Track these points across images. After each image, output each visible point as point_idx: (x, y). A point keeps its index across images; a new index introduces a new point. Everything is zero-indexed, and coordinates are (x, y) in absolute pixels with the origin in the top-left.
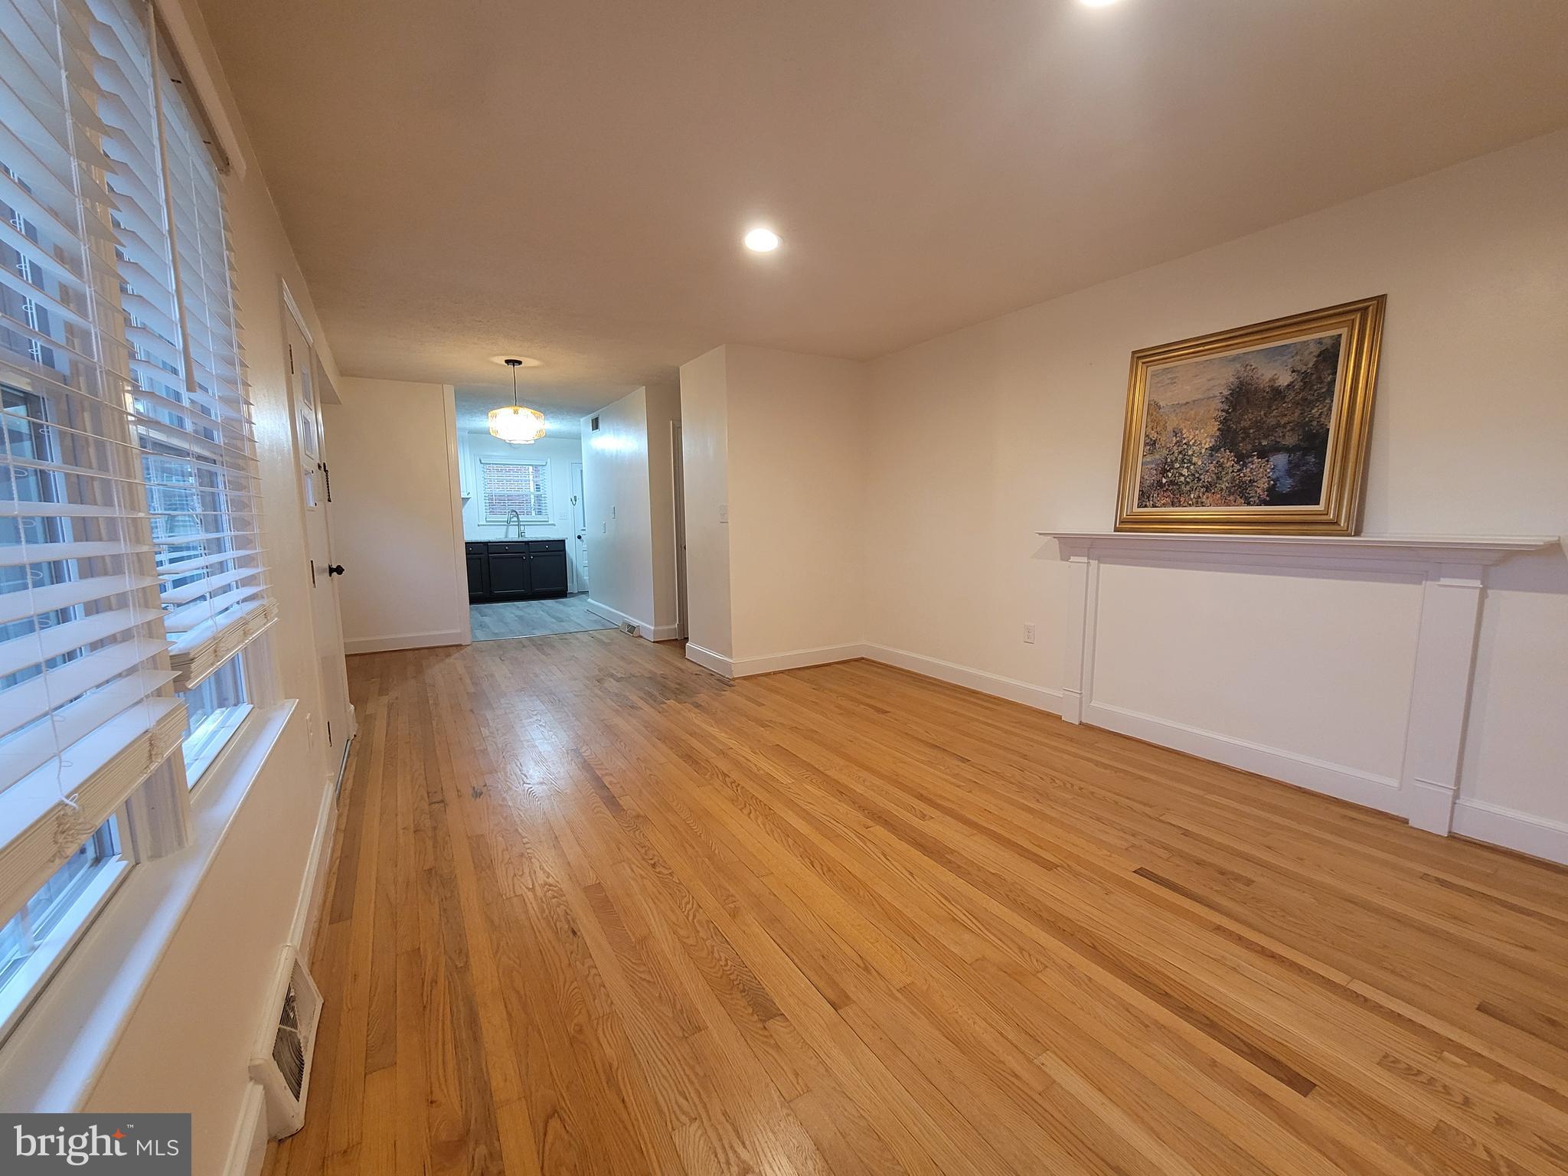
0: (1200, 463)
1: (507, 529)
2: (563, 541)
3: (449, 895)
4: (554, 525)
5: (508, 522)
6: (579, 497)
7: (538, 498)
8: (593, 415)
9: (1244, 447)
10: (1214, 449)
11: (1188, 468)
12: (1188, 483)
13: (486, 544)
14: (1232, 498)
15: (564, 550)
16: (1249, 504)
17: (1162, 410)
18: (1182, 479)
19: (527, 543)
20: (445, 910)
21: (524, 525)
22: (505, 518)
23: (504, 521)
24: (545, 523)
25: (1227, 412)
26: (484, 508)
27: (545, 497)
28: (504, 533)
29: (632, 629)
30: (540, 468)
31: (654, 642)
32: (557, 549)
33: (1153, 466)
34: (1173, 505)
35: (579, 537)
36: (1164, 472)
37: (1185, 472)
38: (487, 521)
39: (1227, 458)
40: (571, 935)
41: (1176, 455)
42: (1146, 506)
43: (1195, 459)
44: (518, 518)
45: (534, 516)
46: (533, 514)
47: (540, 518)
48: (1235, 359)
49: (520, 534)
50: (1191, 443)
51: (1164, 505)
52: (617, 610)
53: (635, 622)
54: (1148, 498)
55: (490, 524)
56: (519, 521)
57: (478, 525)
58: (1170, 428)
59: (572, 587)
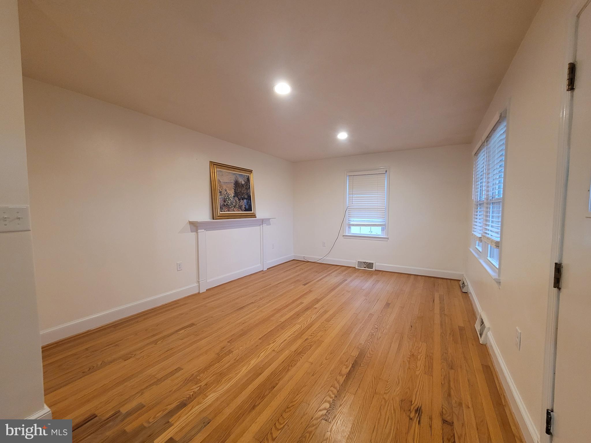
0: (232, 200)
3: (444, 354)
9: (239, 197)
10: (234, 196)
11: (230, 201)
12: (230, 205)
14: (239, 209)
16: (242, 211)
17: (221, 183)
18: (229, 204)
20: (446, 350)
25: (235, 187)
33: (222, 199)
34: (228, 211)
36: (225, 201)
37: (229, 202)
39: (236, 198)
40: (412, 326)
41: (227, 196)
42: (222, 211)
43: (231, 199)
48: (234, 174)
50: (229, 194)
51: (226, 211)
54: (222, 209)
58: (224, 189)
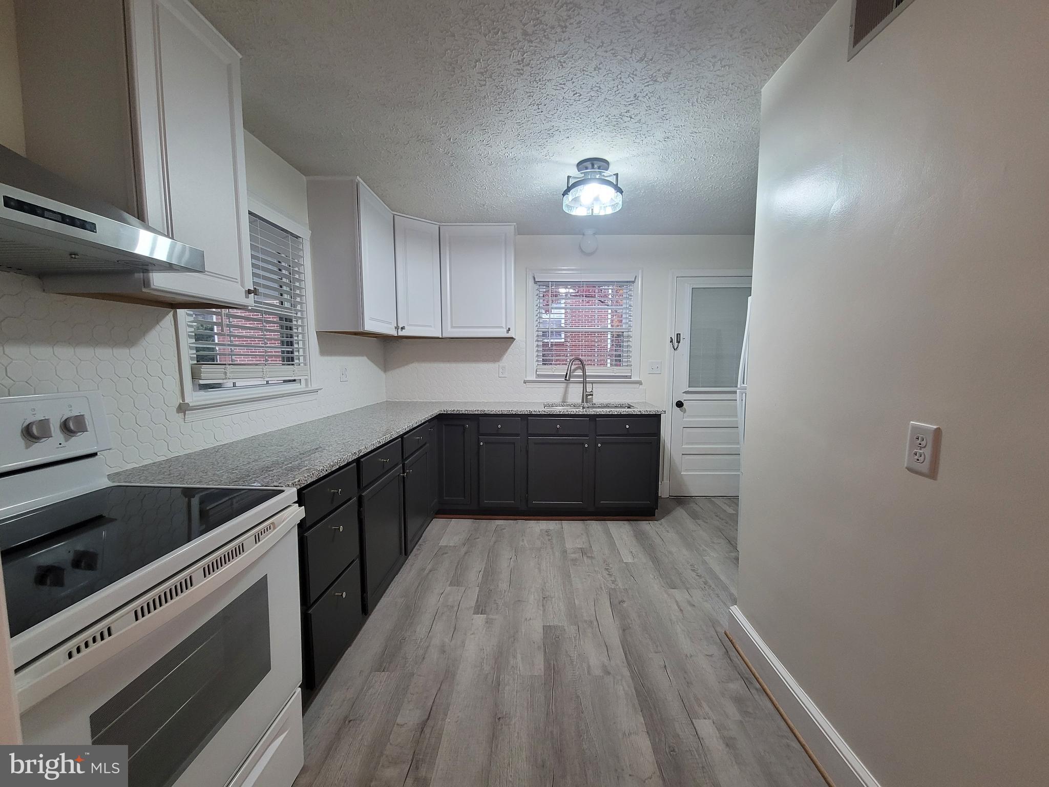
1: (567, 388)
2: (655, 419)
4: (640, 383)
5: (567, 378)
6: (686, 336)
7: (618, 337)
13: (526, 418)
15: (658, 431)
19: (593, 417)
21: (592, 383)
22: (562, 370)
23: (561, 376)
24: (626, 380)
26: (536, 354)
27: (628, 335)
30: (623, 289)
32: (643, 429)
35: (680, 404)
44: (583, 369)
45: (609, 369)
46: (609, 365)
47: (617, 371)
49: (586, 398)
55: (542, 379)
56: (584, 376)
57: (525, 382)
59: (664, 490)
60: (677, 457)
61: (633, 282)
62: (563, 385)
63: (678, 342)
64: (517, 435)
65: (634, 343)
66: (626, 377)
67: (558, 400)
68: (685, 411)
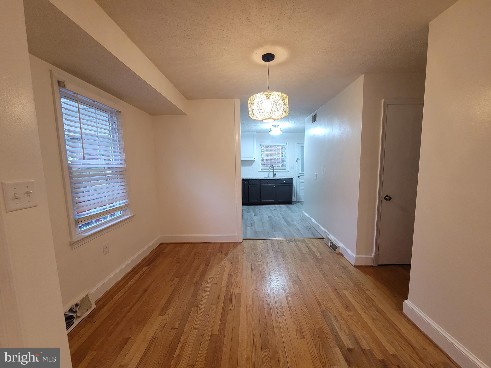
2: (292, 179)
4: (288, 171)
5: (269, 170)
6: (300, 158)
7: (283, 159)
8: (313, 114)
13: (260, 180)
15: (292, 183)
19: (276, 180)
21: (276, 171)
22: (268, 168)
23: (268, 170)
26: (261, 164)
27: (285, 159)
28: (268, 175)
29: (334, 247)
30: (284, 147)
31: (355, 267)
32: (288, 183)
35: (299, 177)
38: (261, 170)
44: (273, 168)
45: (281, 168)
47: (283, 168)
49: (274, 175)
52: (321, 225)
53: (337, 242)
55: (263, 171)
56: (274, 169)
57: (258, 172)
60: (298, 191)
61: (286, 145)
62: (268, 172)
63: (298, 160)
64: (258, 184)
65: (286, 160)
66: (284, 170)
67: (267, 176)
68: (300, 178)
